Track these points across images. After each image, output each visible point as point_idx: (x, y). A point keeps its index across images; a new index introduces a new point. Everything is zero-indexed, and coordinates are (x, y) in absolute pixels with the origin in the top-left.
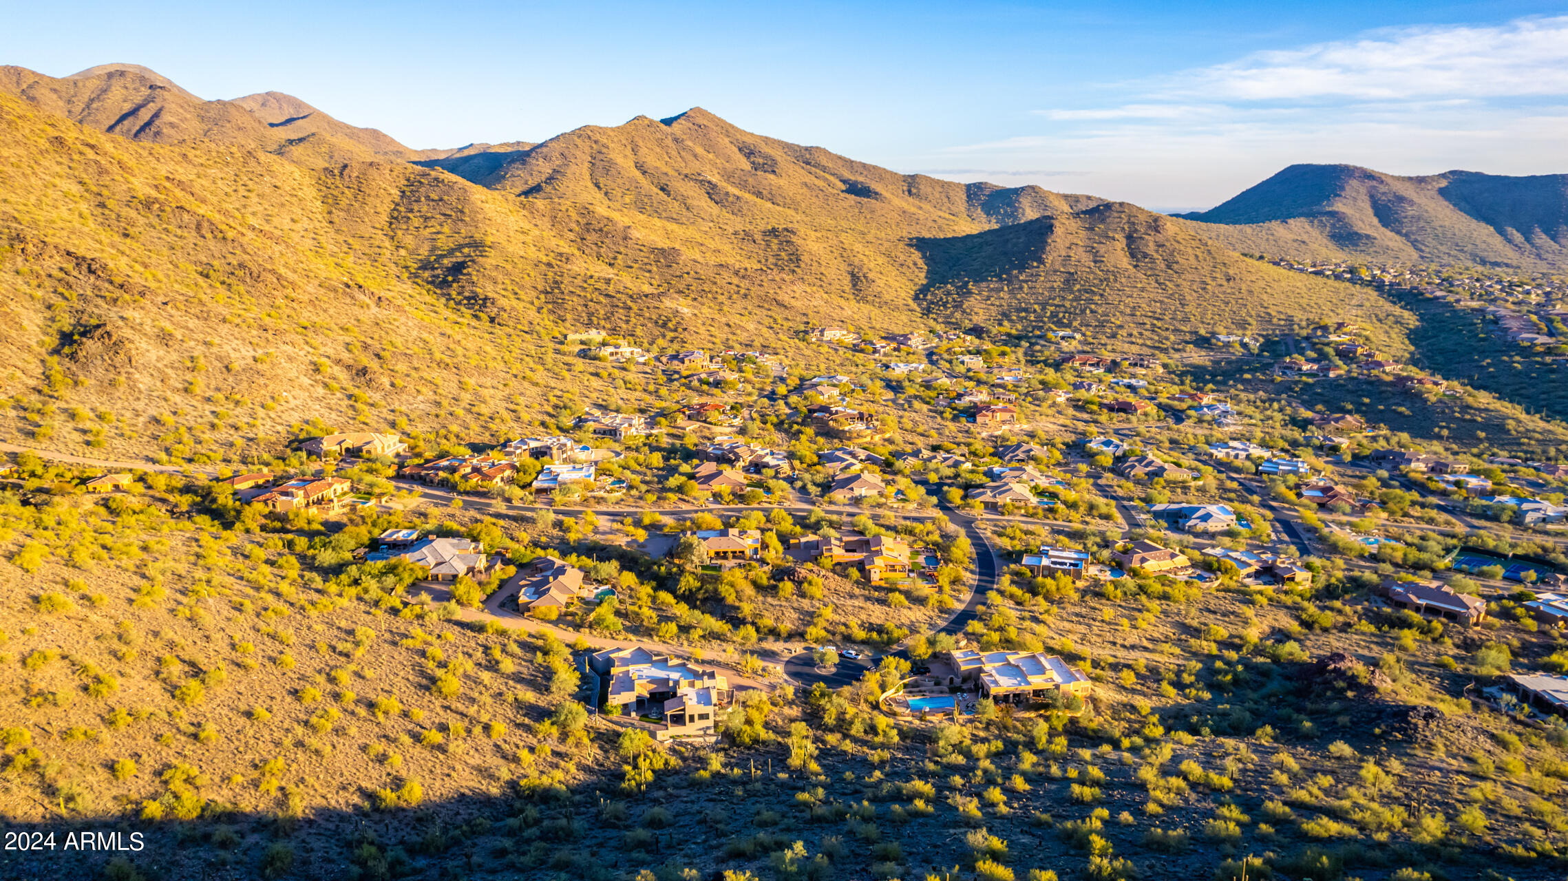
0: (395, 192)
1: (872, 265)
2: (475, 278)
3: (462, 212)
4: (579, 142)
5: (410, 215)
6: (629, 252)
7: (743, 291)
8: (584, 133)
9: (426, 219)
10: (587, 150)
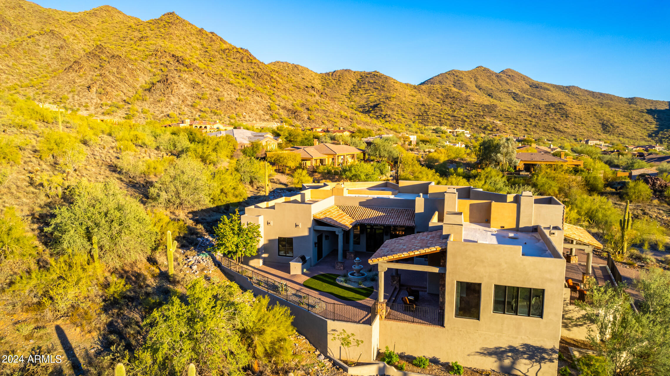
0: (355, 81)
2: (383, 108)
3: (384, 87)
4: (448, 76)
5: (360, 89)
6: (468, 107)
7: (533, 124)
8: (452, 73)
9: (367, 90)
10: (452, 79)
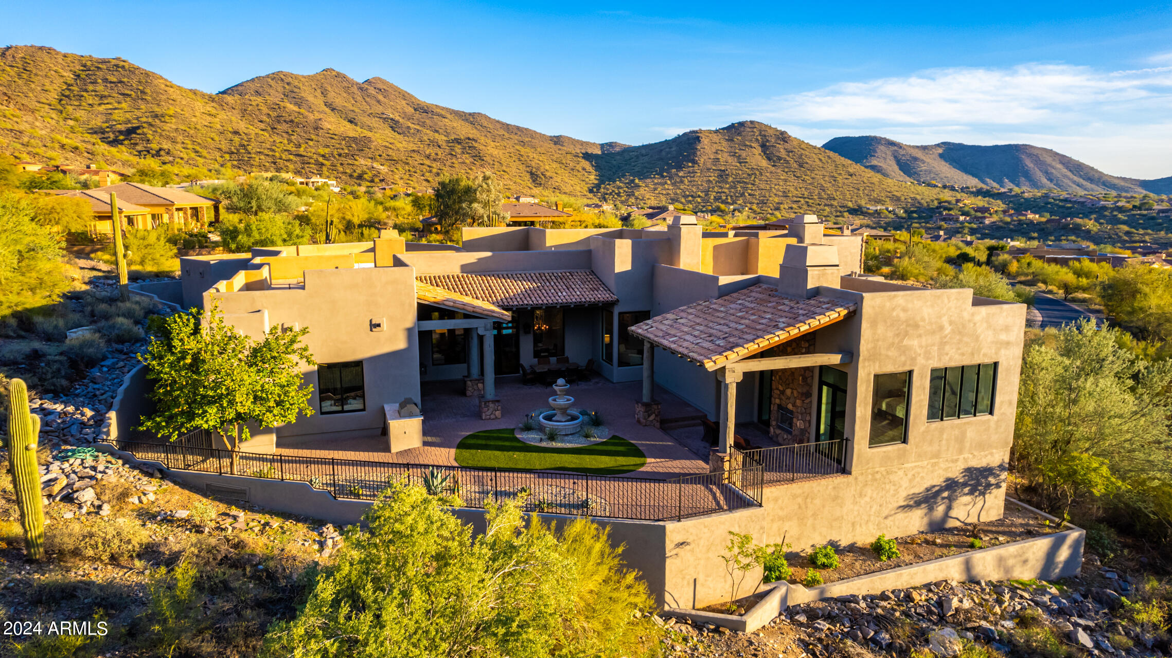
0: (69, 77)
1: (547, 167)
2: (151, 137)
3: (143, 92)
4: (272, 83)
5: (84, 94)
6: (320, 139)
7: (435, 170)
8: (278, 77)
9: (102, 97)
10: (280, 89)
